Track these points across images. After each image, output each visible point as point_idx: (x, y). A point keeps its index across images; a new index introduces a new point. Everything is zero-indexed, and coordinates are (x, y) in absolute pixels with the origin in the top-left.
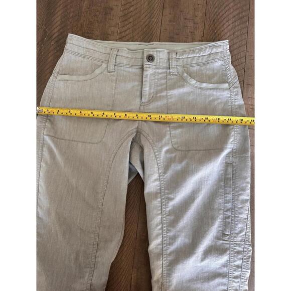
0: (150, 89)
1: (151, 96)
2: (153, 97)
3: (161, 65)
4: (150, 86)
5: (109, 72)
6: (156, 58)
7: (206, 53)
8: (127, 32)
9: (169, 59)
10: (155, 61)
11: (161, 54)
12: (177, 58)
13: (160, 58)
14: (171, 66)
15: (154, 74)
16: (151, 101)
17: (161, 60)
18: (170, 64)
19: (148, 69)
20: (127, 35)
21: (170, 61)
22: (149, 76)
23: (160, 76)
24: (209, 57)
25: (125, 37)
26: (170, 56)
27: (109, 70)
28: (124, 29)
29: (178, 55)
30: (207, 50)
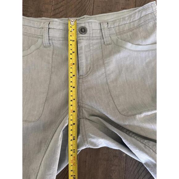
0: (87, 60)
1: (89, 68)
2: (90, 68)
3: (94, 35)
4: (86, 58)
5: (45, 47)
6: (88, 30)
7: (137, 18)
8: (61, 9)
9: (101, 29)
10: (88, 32)
11: (93, 25)
12: (109, 27)
13: (92, 29)
14: (104, 36)
15: (89, 46)
16: (89, 72)
17: (94, 31)
18: (103, 34)
19: (82, 41)
20: (61, 12)
21: (103, 32)
22: (83, 48)
23: (95, 47)
24: (140, 21)
25: (59, 13)
26: (102, 27)
27: (44, 45)
28: (58, 6)
29: (109, 25)
30: (137, 15)
